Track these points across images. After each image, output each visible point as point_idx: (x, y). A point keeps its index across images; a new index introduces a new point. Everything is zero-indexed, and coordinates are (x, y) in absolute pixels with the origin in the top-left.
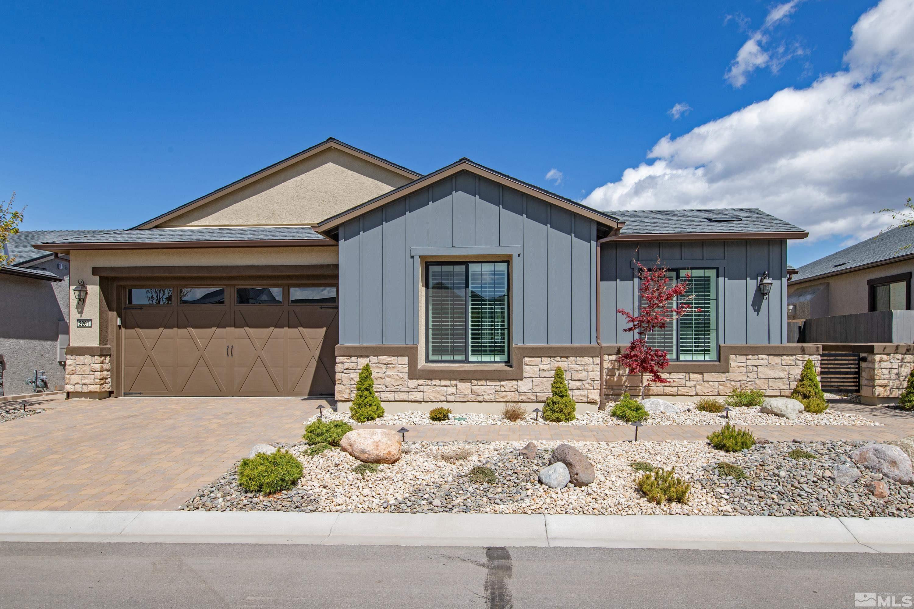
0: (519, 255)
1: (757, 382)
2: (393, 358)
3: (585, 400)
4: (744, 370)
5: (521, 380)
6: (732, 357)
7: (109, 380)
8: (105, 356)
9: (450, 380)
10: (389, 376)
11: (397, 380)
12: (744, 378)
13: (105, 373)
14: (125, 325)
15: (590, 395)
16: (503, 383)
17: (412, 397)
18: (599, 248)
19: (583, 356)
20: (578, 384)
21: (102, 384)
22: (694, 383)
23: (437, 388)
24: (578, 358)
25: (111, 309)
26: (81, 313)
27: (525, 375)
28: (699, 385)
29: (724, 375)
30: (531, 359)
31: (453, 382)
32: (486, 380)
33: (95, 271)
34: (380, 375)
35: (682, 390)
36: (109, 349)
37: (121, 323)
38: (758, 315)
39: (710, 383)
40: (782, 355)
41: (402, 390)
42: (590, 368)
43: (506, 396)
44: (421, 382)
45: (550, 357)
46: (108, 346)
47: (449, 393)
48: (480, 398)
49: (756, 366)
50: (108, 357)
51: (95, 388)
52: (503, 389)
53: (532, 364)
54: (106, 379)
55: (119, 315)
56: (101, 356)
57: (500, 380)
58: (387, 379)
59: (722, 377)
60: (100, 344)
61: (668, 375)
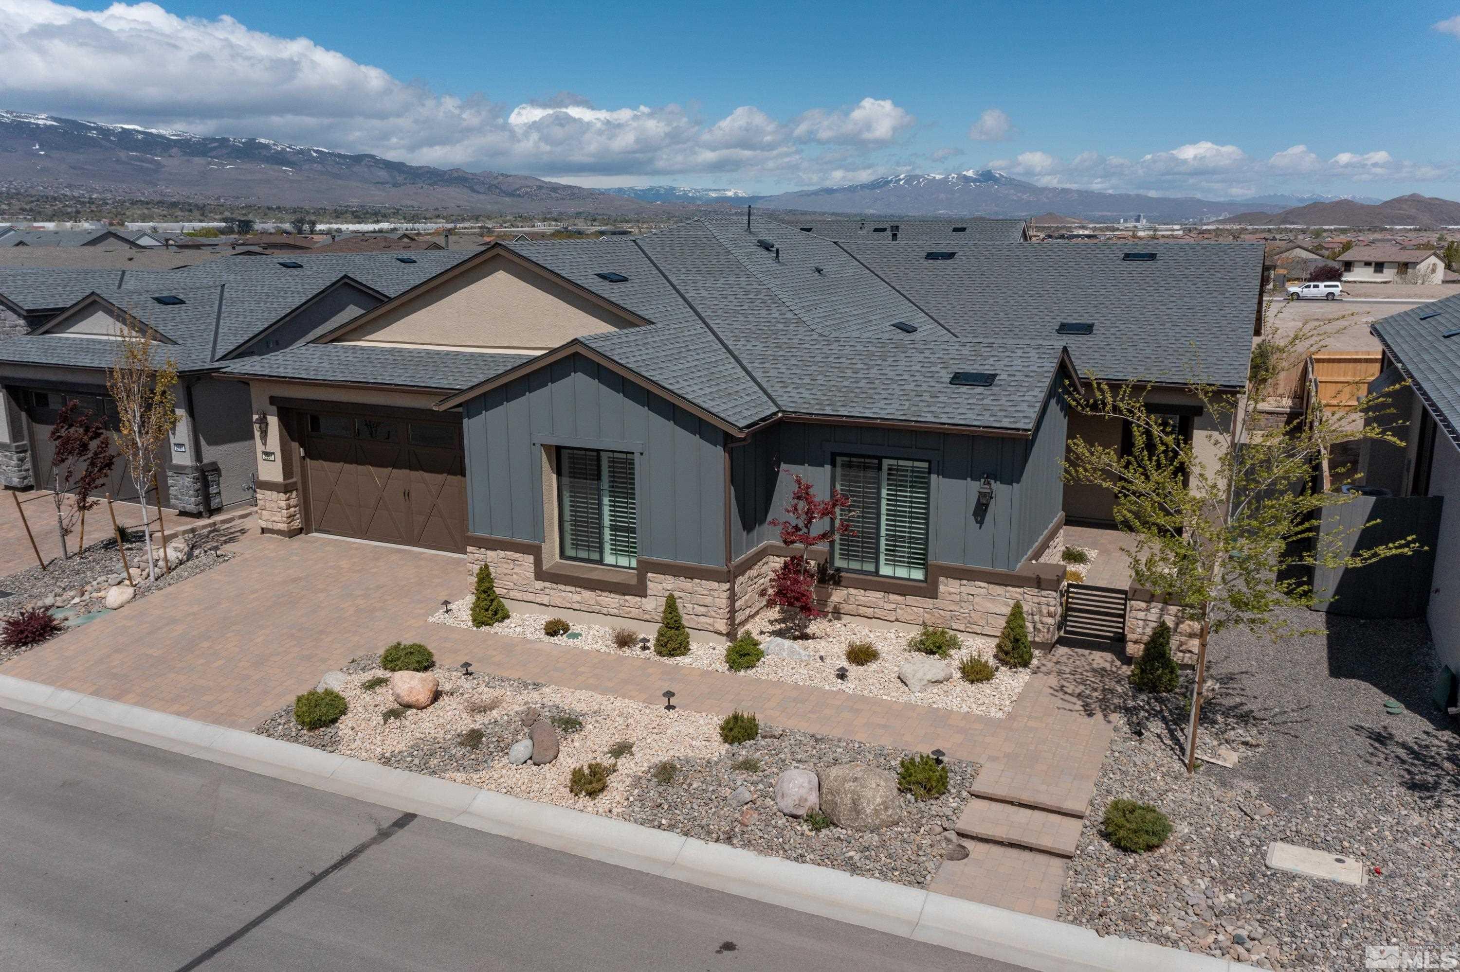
0: (642, 454)
1: (972, 615)
2: (519, 555)
3: (711, 629)
4: (957, 598)
5: (645, 597)
6: (942, 579)
7: (298, 516)
8: (291, 491)
9: (575, 586)
10: (517, 574)
11: (524, 579)
12: (956, 608)
13: (292, 509)
14: (309, 455)
15: (716, 625)
16: (627, 597)
17: (538, 600)
18: (727, 455)
19: (708, 580)
20: (703, 610)
21: (289, 523)
22: (894, 606)
23: (563, 594)
24: (703, 581)
25: (293, 440)
26: (265, 444)
27: (649, 592)
28: (900, 608)
29: (931, 601)
30: (654, 575)
31: (579, 589)
32: (610, 592)
33: (273, 400)
34: (508, 572)
35: (879, 613)
36: (295, 483)
37: (306, 453)
38: (980, 528)
39: (914, 608)
40: (1006, 585)
41: (530, 590)
42: (715, 594)
43: (630, 612)
44: (547, 584)
45: (675, 576)
46: (294, 480)
47: (574, 600)
48: (605, 611)
49: (973, 595)
50: (294, 493)
51: (283, 526)
52: (627, 604)
53: (656, 580)
54: (294, 516)
55: (301, 445)
56: (285, 493)
57: (624, 594)
58: (515, 576)
59: (929, 603)
60: (284, 479)
61: (862, 591)
